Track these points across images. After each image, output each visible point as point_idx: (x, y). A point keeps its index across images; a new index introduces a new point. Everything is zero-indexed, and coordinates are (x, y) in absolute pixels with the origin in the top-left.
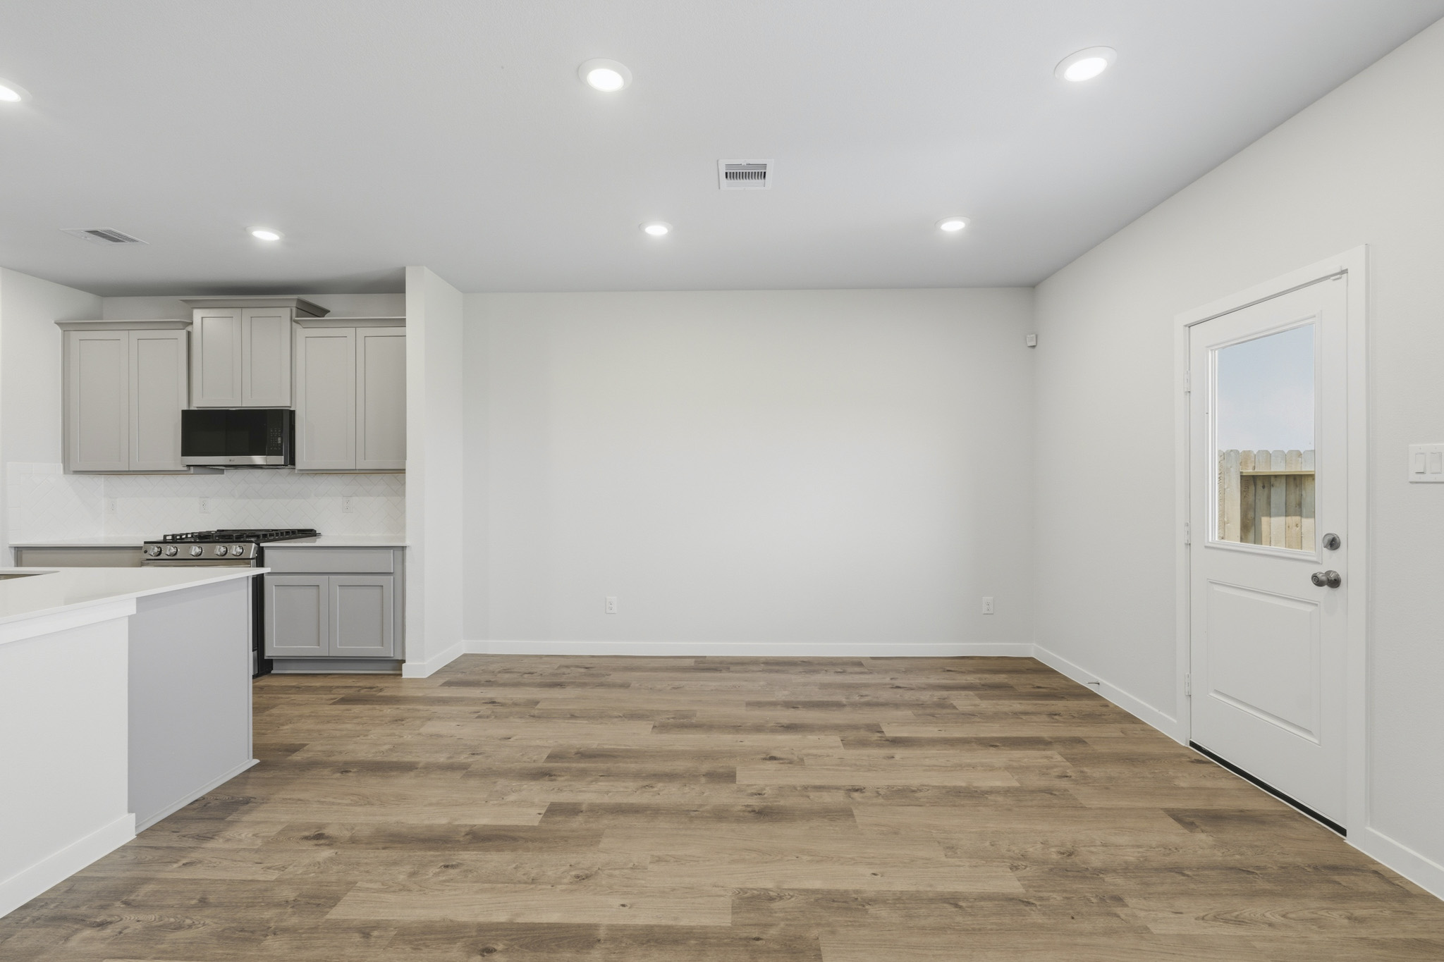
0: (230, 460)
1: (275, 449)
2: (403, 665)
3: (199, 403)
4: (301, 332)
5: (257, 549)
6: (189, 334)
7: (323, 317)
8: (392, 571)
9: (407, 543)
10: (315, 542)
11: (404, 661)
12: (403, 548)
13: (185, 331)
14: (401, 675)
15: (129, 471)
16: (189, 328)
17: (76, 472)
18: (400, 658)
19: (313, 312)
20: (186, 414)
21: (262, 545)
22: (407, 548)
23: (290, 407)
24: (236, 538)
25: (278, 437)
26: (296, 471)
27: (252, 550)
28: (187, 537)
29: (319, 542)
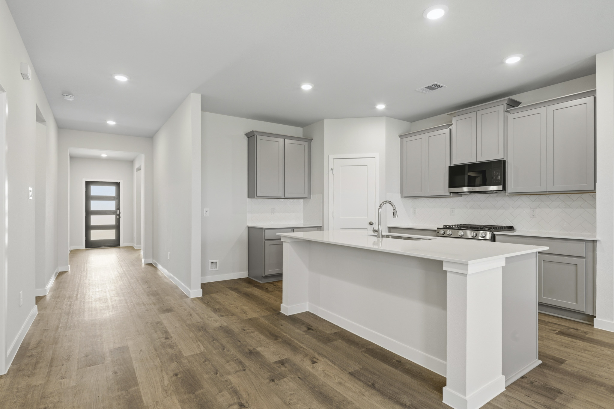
0: (472, 189)
1: (497, 182)
2: (595, 319)
3: (456, 162)
4: (510, 116)
5: (492, 235)
6: (450, 130)
7: (518, 106)
8: (585, 256)
9: (597, 238)
10: (514, 233)
11: (595, 317)
12: (594, 242)
13: (449, 129)
14: (593, 326)
15: (425, 196)
16: (450, 127)
17: (406, 197)
18: (591, 314)
19: (514, 104)
20: (451, 168)
21: (494, 233)
22: (598, 242)
23: (503, 159)
24: (480, 228)
25: (498, 175)
26: (507, 194)
27: (488, 235)
28: (455, 227)
29: (515, 233)
